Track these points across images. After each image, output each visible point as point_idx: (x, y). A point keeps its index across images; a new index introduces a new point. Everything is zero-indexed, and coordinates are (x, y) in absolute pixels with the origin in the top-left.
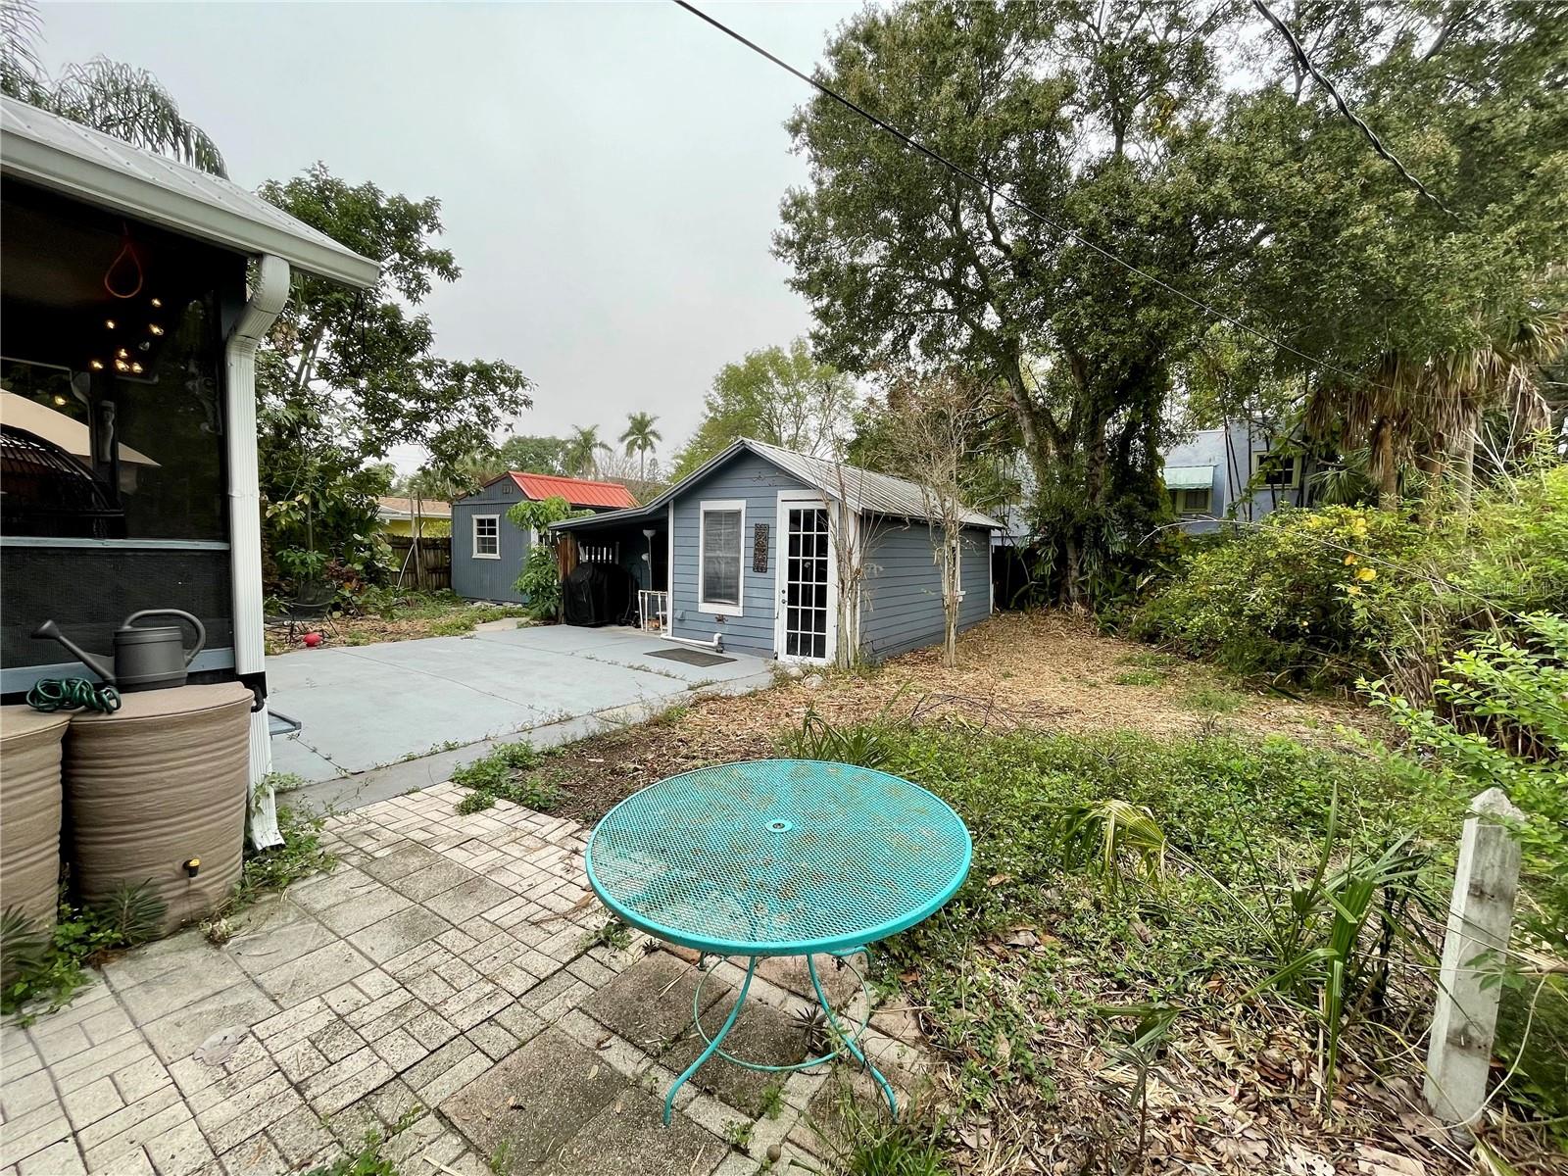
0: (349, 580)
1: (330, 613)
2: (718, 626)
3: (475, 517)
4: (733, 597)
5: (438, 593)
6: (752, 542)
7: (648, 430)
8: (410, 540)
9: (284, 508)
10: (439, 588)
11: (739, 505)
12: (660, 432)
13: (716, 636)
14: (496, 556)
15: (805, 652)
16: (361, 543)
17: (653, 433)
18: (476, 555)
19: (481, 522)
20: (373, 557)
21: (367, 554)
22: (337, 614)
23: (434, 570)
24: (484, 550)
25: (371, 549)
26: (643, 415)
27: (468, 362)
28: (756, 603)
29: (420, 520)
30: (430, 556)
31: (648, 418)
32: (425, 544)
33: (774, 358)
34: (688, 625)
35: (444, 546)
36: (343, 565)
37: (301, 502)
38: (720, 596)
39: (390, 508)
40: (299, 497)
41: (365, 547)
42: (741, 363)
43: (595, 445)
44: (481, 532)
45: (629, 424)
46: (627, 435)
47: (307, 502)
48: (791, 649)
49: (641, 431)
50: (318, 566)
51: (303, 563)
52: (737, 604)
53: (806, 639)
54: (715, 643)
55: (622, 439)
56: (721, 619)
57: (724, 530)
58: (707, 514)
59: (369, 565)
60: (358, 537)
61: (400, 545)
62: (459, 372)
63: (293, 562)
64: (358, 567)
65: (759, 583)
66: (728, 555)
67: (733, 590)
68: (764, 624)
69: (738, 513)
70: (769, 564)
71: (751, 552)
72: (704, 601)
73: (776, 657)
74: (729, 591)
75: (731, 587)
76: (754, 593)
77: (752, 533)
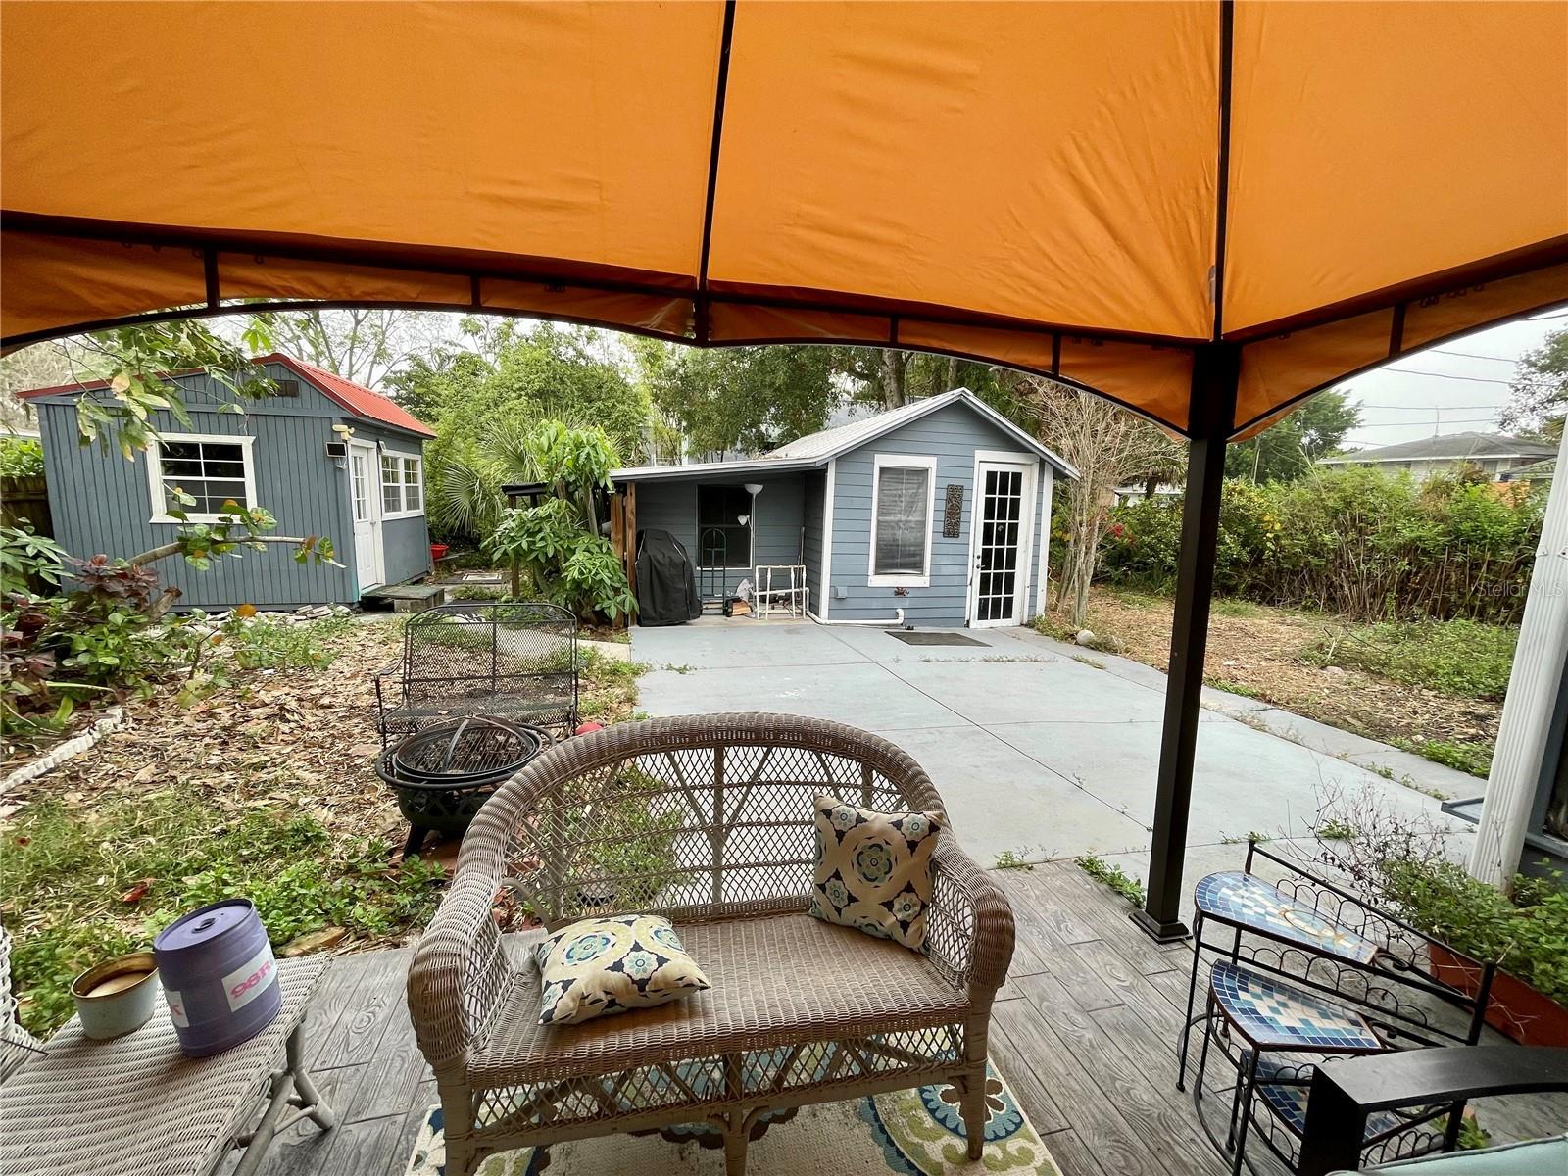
2: (897, 602)
4: (917, 566)
6: (942, 505)
11: (928, 462)
13: (899, 612)
15: (995, 615)
18: (163, 517)
28: (945, 571)
34: (852, 603)
38: (898, 565)
48: (982, 614)
52: (922, 574)
53: (996, 604)
54: (900, 620)
56: (900, 592)
57: (906, 490)
58: (883, 470)
65: (951, 549)
66: (911, 518)
67: (918, 558)
68: (954, 591)
69: (924, 472)
70: (963, 528)
71: (942, 516)
72: (877, 574)
73: (968, 626)
74: (912, 559)
75: (914, 555)
76: (944, 560)
77: (943, 494)
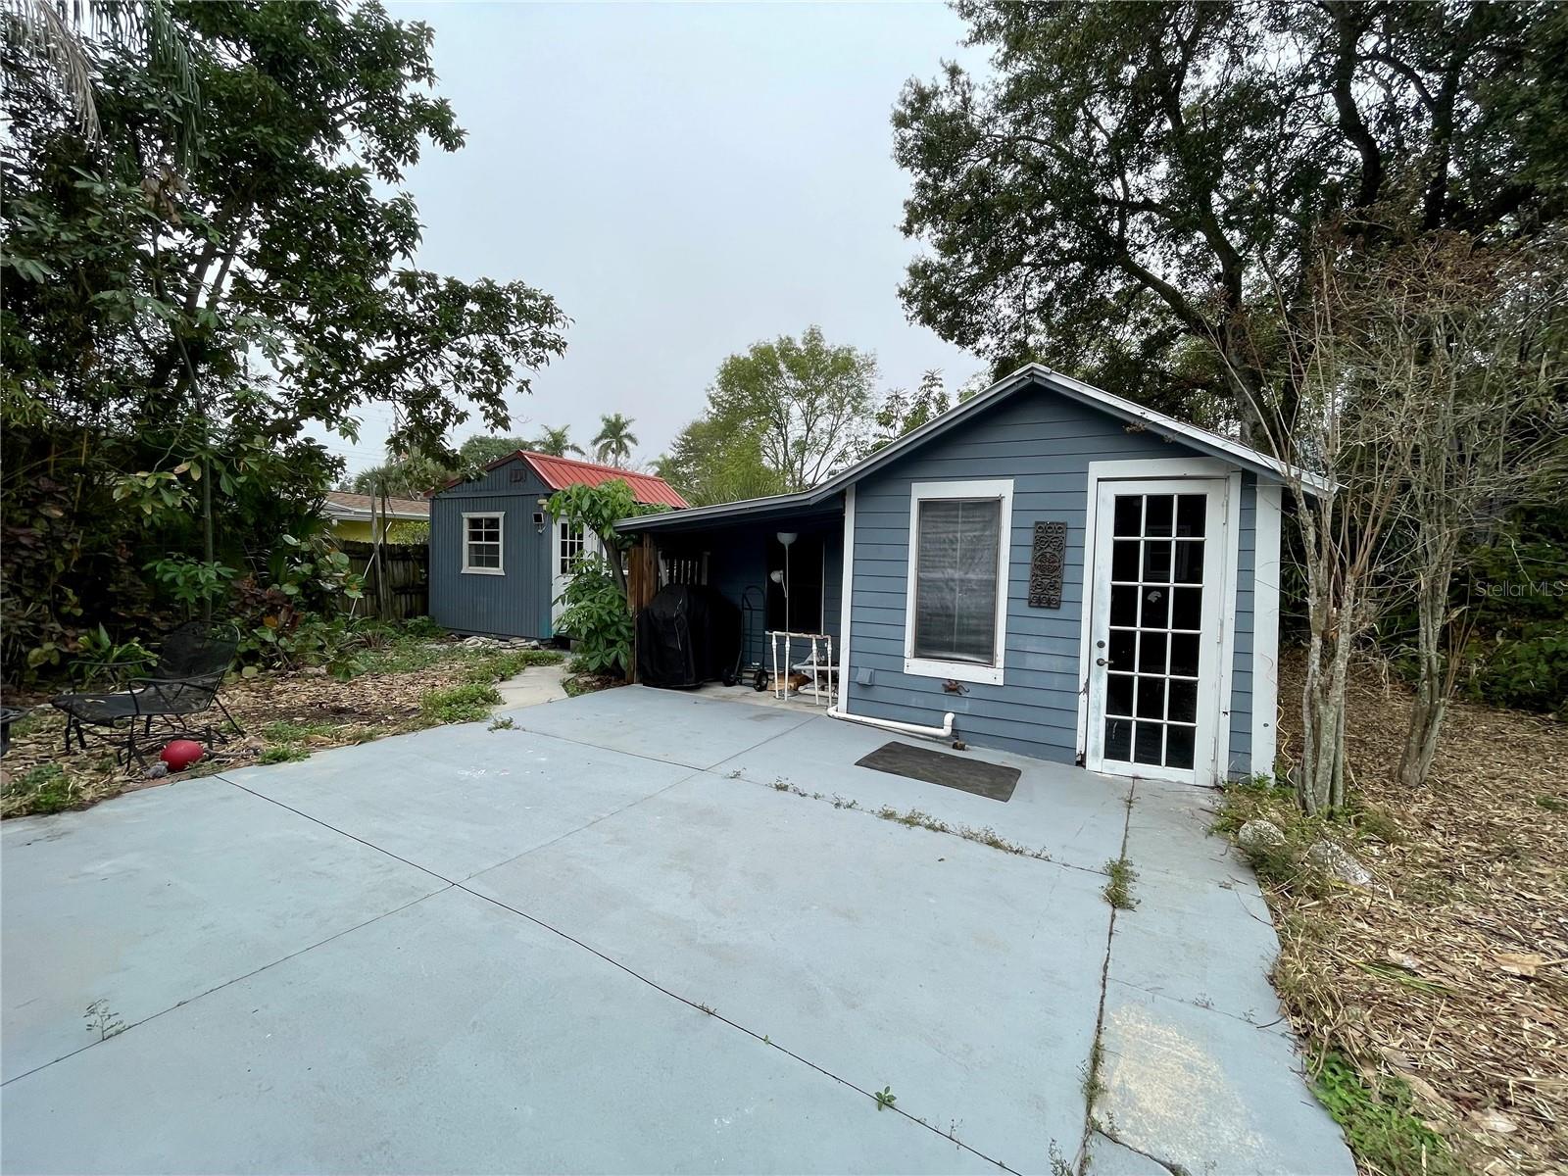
0: (273, 611)
1: (239, 669)
2: (947, 701)
3: (466, 515)
4: (983, 651)
5: (411, 622)
6: (1027, 555)
7: (623, 433)
8: (370, 547)
9: (150, 484)
10: (409, 615)
11: (1002, 488)
12: (636, 436)
13: (949, 718)
14: (499, 571)
15: (1148, 755)
16: (296, 551)
17: (629, 437)
18: (467, 569)
19: (475, 523)
20: (316, 574)
21: (307, 568)
22: (249, 671)
23: (401, 590)
24: (479, 563)
25: (311, 560)
26: (618, 417)
27: (470, 281)
28: (1031, 662)
29: (384, 520)
30: (398, 570)
31: (623, 420)
32: (390, 553)
33: (786, 348)
34: (880, 694)
35: (419, 555)
36: (265, 585)
37: (185, 477)
38: (950, 647)
39: (340, 502)
40: (183, 467)
41: (302, 555)
42: (746, 353)
43: (567, 448)
44: (475, 536)
45: (602, 426)
46: (600, 438)
47: (196, 476)
48: (1115, 748)
49: (615, 433)
50: (219, 588)
51: (194, 583)
52: (991, 663)
53: (1150, 735)
54: (946, 731)
55: (595, 442)
56: (953, 688)
57: (963, 532)
58: (925, 505)
59: (307, 586)
60: (291, 540)
61: (359, 554)
62: (457, 294)
63: (173, 581)
64: (290, 590)
65: (1044, 627)
66: (971, 576)
67: (983, 638)
68: (1054, 700)
69: (995, 503)
70: (1067, 593)
71: (1026, 573)
72: (918, 655)
73: (1081, 763)
74: (972, 639)
75: (977, 632)
76: (1031, 645)
77: (1029, 537)
